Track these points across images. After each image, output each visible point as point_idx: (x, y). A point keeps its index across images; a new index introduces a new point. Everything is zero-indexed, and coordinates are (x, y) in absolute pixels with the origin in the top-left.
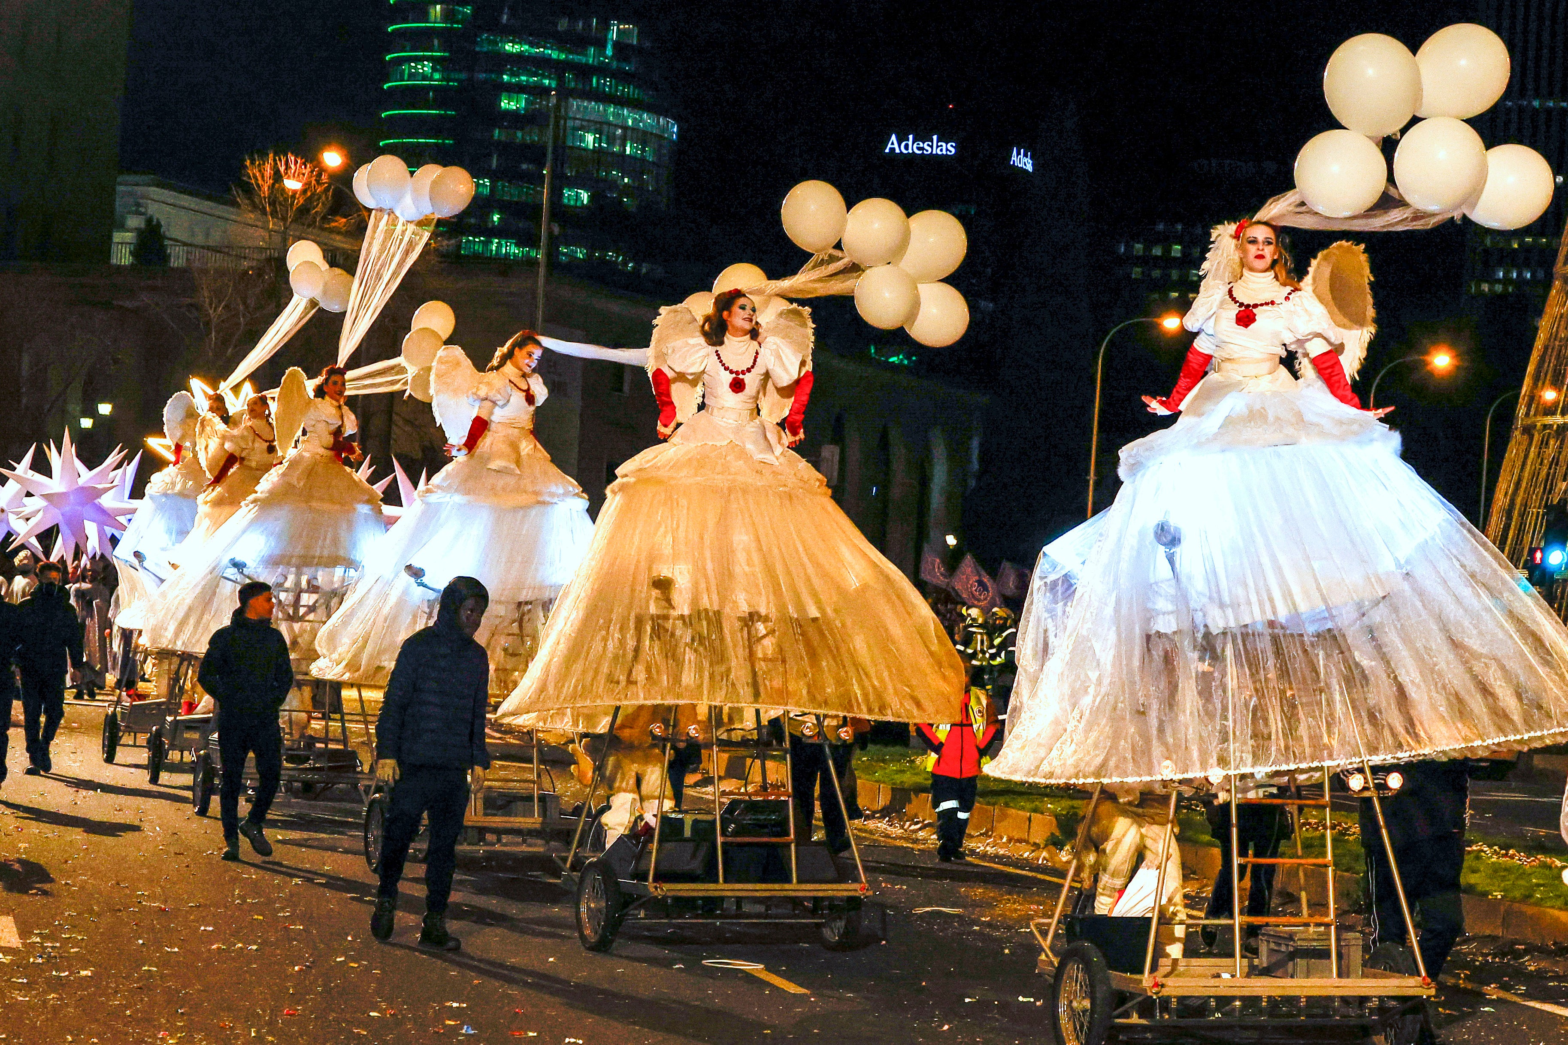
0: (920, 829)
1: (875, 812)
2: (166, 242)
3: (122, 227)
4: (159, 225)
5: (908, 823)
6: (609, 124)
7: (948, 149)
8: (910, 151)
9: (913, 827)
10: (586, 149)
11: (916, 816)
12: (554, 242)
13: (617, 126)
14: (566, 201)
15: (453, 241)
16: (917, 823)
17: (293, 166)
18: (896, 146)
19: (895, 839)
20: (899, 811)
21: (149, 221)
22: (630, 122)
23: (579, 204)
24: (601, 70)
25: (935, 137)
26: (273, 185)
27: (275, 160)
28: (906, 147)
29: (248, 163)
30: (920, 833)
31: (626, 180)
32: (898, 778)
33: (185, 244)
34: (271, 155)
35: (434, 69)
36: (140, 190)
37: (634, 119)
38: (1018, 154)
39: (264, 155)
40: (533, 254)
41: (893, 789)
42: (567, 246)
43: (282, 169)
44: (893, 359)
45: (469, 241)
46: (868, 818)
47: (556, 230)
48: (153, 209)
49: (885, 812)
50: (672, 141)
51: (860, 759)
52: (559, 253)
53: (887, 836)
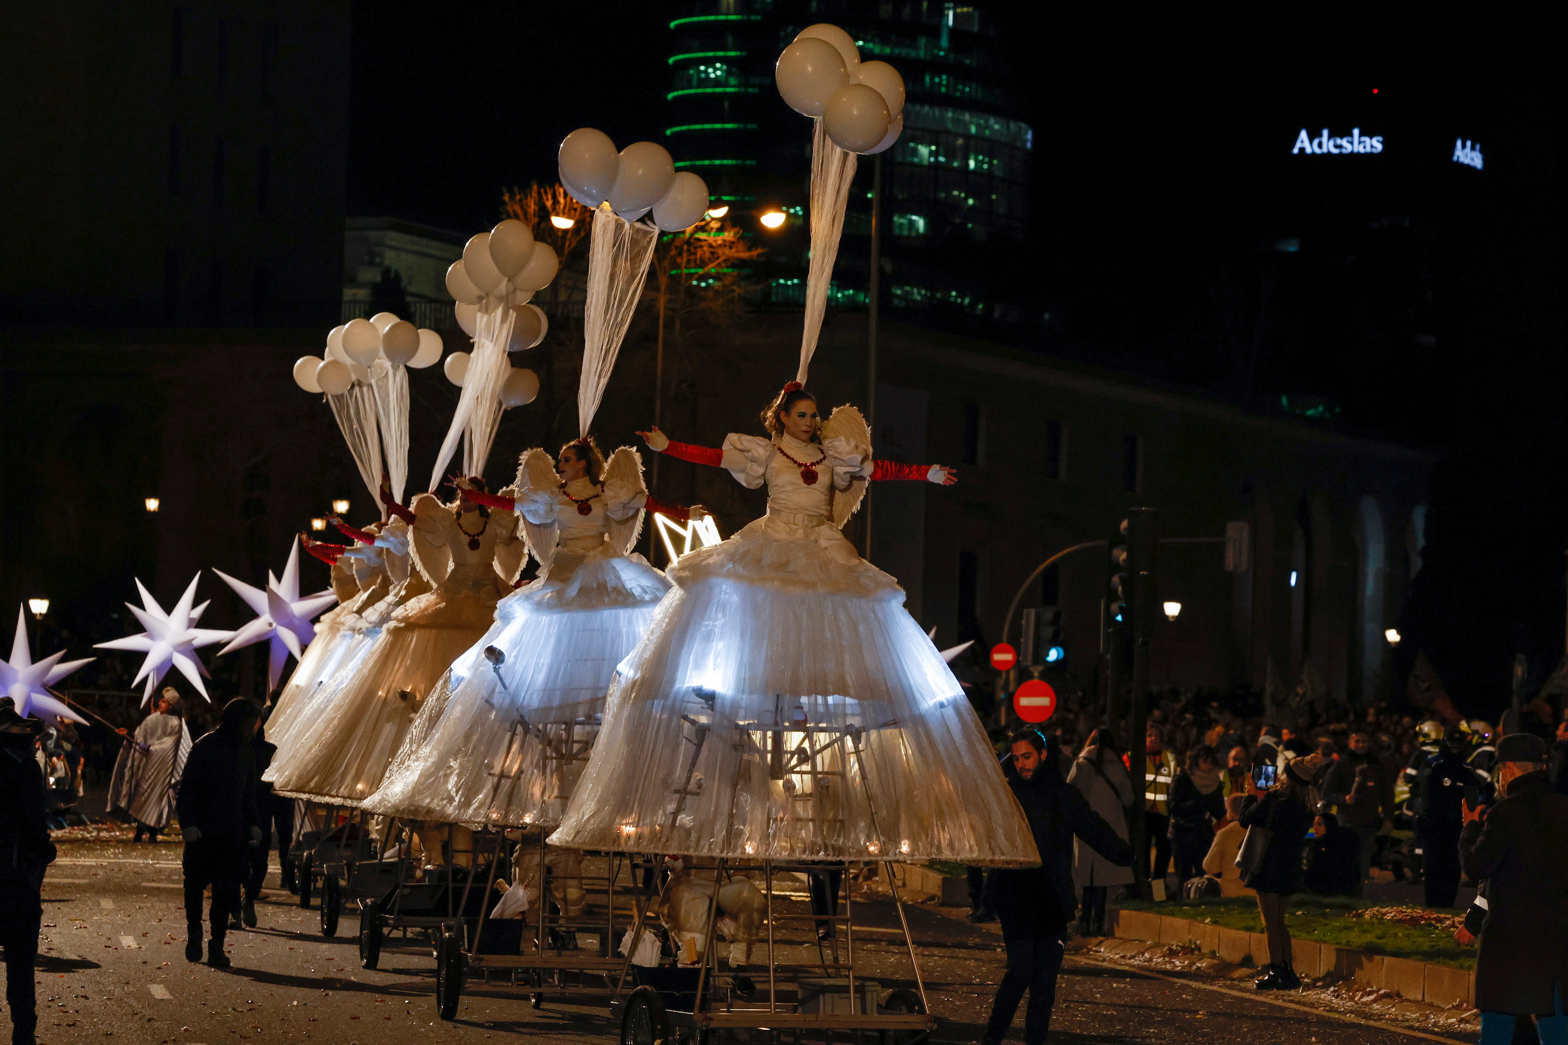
0: (1374, 1001)
1: (1316, 980)
2: (409, 299)
3: (353, 282)
4: (398, 277)
5: (1359, 994)
6: (947, 132)
7: (1375, 144)
8: (1325, 150)
9: (1365, 999)
10: (919, 166)
11: (1369, 984)
12: (886, 282)
13: (957, 135)
14: (897, 231)
15: (761, 286)
16: (1370, 993)
17: (562, 200)
18: (1307, 144)
19: (1344, 1013)
20: (1346, 979)
21: (386, 272)
22: (973, 129)
23: (914, 234)
24: (937, 67)
25: (1356, 132)
26: (539, 224)
27: (539, 193)
28: (1320, 145)
29: (506, 198)
30: (1375, 1006)
31: (971, 202)
32: (1344, 937)
33: (431, 301)
34: (535, 187)
35: (728, 73)
36: (372, 235)
37: (978, 126)
38: (1464, 146)
39: (525, 188)
40: (861, 297)
41: (1338, 951)
42: (901, 285)
43: (549, 204)
44: (1310, 412)
45: (779, 285)
46: (1307, 987)
47: (889, 267)
48: (390, 258)
49: (1329, 980)
50: (1024, 149)
51: (1293, 914)
52: (893, 296)
53: (1332, 1010)
